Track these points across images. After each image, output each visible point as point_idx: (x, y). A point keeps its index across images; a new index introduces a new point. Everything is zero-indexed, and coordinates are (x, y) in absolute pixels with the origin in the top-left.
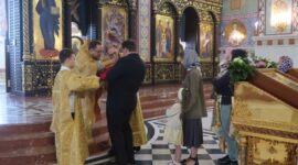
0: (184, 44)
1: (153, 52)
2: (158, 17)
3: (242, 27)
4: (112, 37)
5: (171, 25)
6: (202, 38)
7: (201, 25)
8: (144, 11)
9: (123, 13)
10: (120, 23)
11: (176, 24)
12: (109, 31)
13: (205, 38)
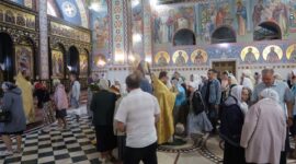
0: (70, 68)
1: (51, 73)
2: (53, 52)
3: (103, 58)
4: (22, 65)
5: (61, 57)
6: (81, 63)
7: (81, 57)
8: (44, 48)
9: (29, 49)
10: (28, 56)
11: (65, 56)
12: (20, 61)
13: (83, 63)
